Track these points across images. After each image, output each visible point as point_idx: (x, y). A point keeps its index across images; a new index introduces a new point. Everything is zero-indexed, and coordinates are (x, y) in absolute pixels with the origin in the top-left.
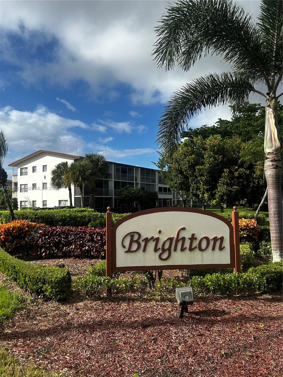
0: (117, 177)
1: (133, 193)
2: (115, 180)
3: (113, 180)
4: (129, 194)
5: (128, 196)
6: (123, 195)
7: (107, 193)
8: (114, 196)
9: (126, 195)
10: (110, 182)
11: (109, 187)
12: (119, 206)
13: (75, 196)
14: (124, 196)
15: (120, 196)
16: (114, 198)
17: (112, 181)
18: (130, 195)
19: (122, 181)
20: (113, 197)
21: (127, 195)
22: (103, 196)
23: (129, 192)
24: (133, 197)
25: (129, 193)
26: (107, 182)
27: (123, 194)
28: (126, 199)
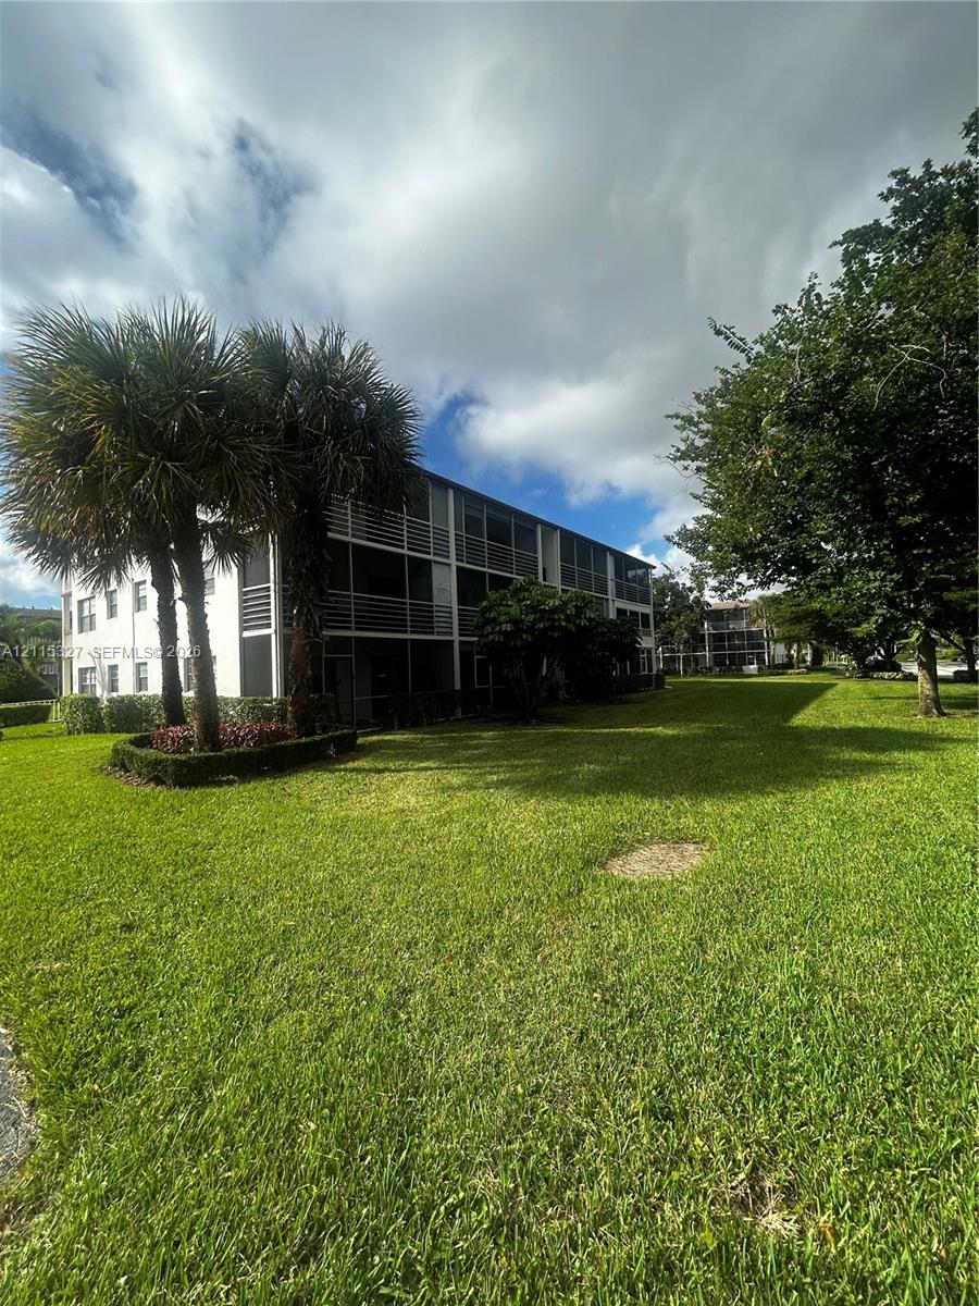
0: (469, 549)
1: (554, 610)
2: (461, 564)
3: (453, 561)
4: (531, 617)
5: (530, 630)
6: (500, 624)
7: (425, 620)
8: (460, 635)
9: (516, 622)
10: (436, 570)
11: (435, 592)
12: (483, 678)
13: (246, 634)
14: (508, 627)
15: (489, 629)
16: (461, 642)
17: (449, 565)
18: (541, 620)
19: (491, 571)
20: (456, 637)
21: (521, 621)
22: (406, 632)
23: (533, 608)
24: (556, 635)
25: (534, 613)
26: (422, 569)
27: (503, 618)
28: (519, 643)
